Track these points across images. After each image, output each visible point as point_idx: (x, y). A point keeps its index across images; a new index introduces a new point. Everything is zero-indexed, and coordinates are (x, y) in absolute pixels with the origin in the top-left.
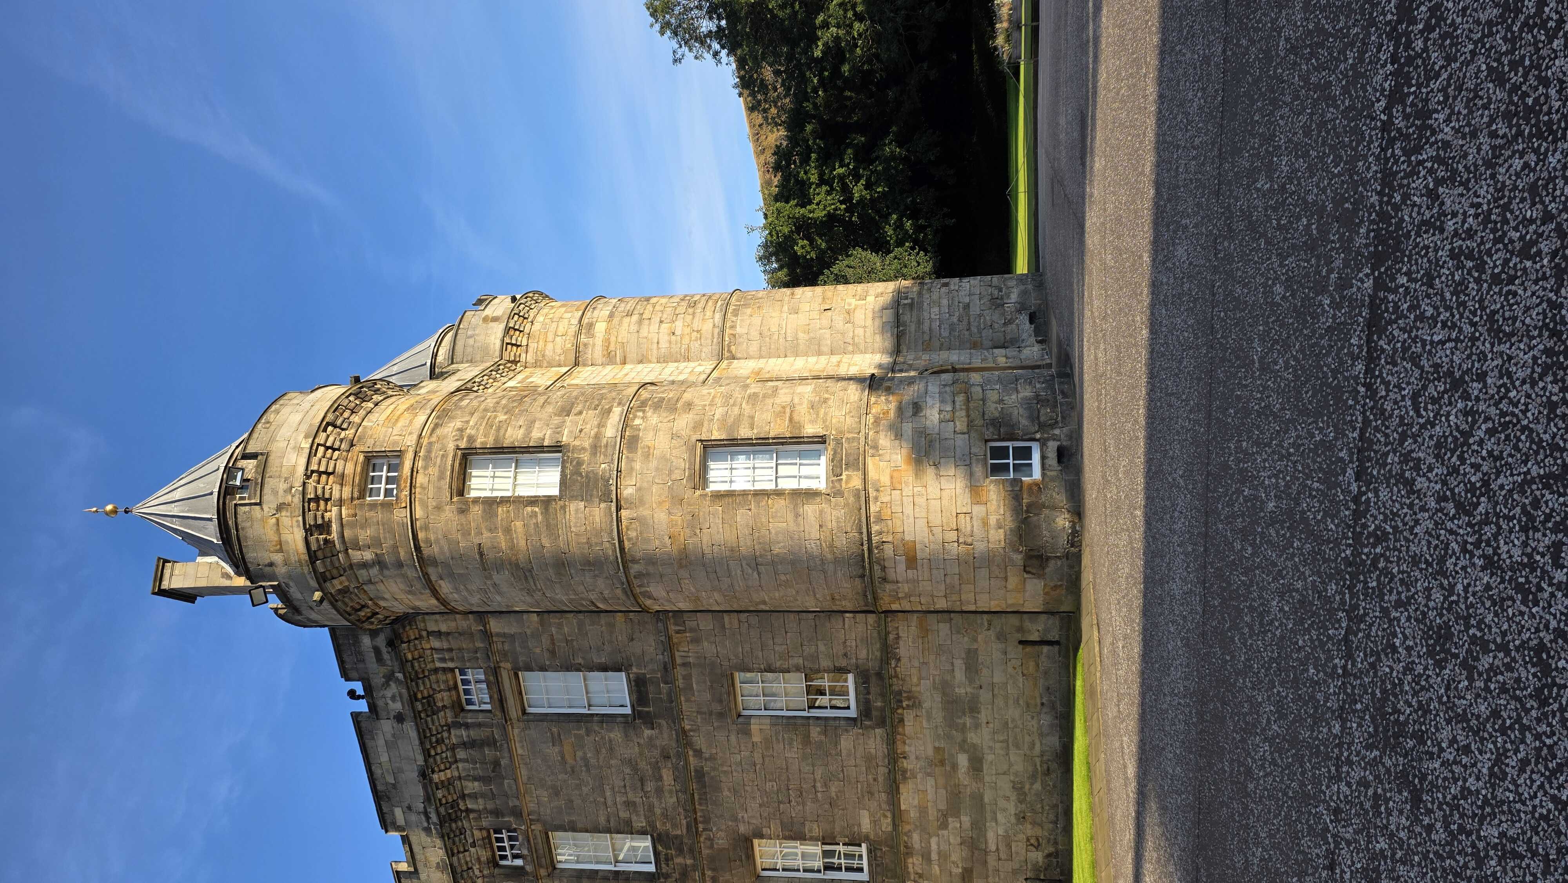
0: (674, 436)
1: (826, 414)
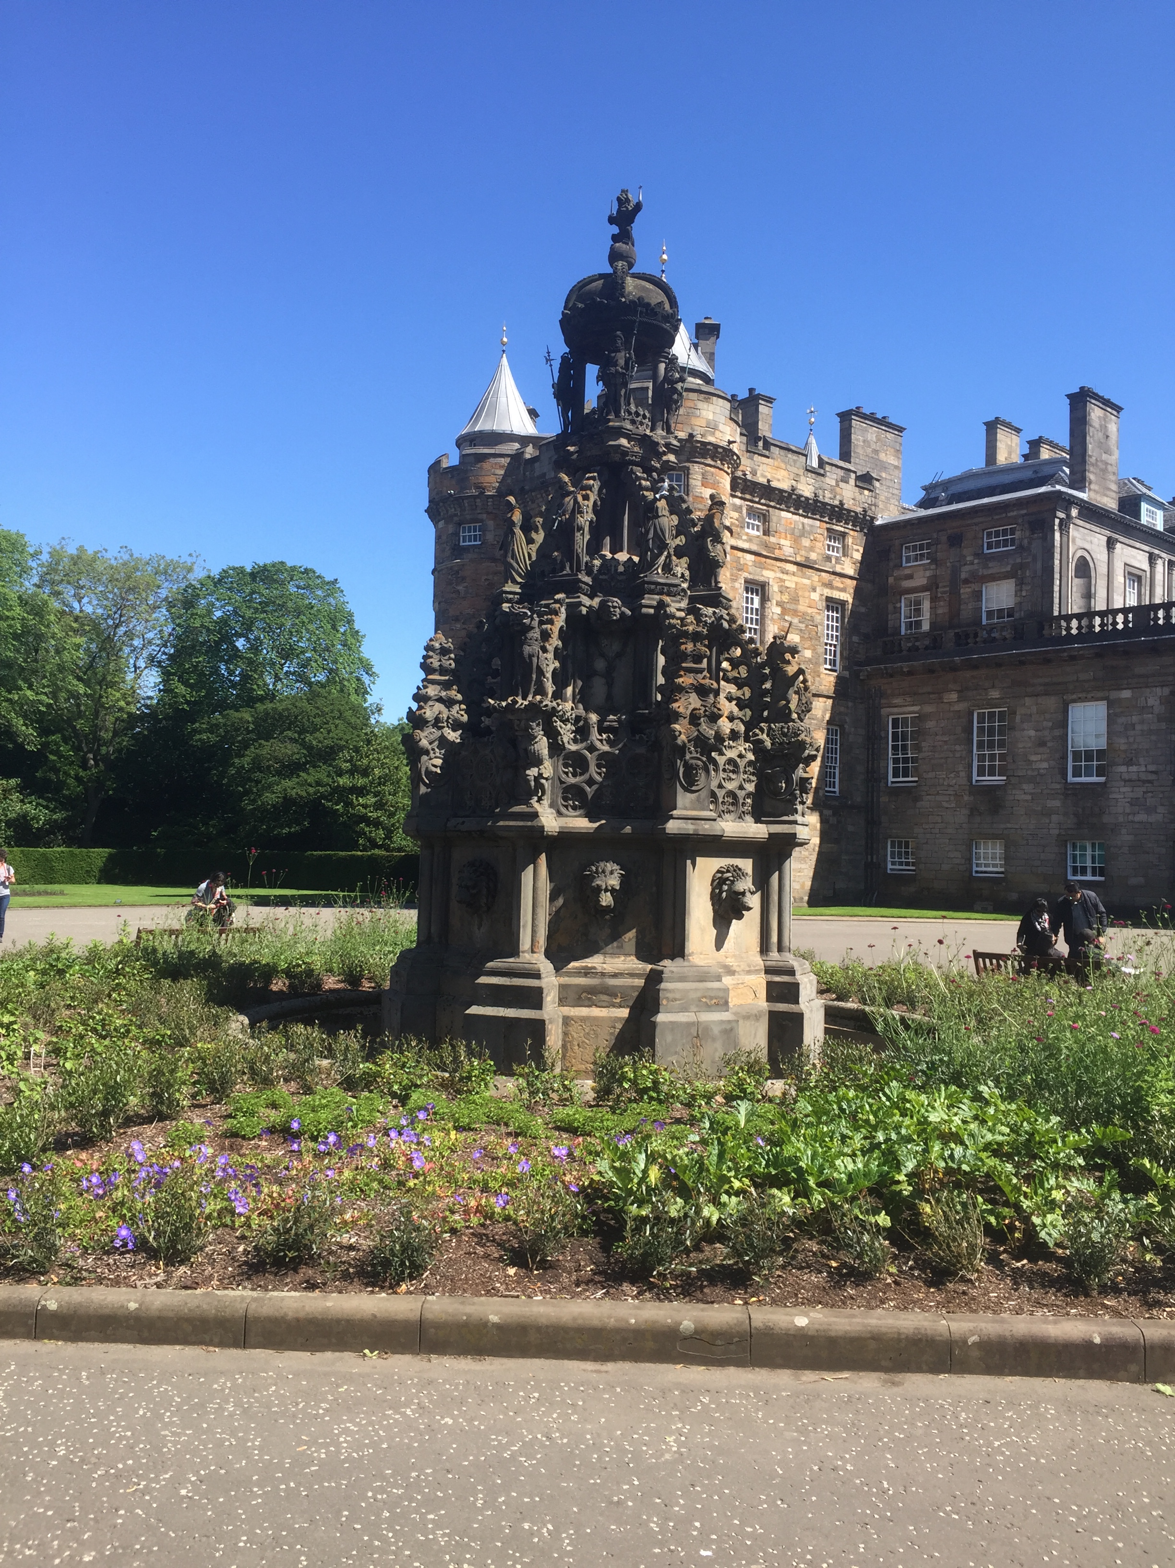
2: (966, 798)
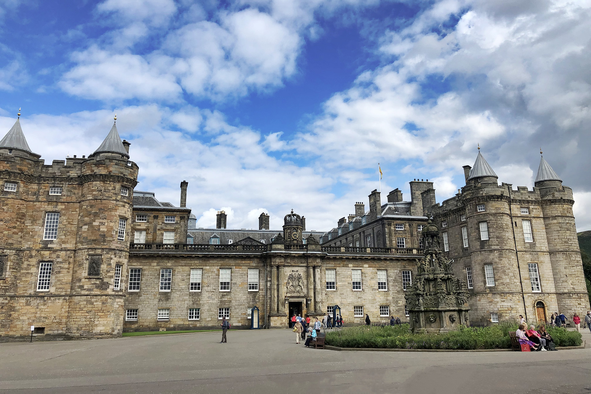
1: (501, 285)
2: (158, 296)
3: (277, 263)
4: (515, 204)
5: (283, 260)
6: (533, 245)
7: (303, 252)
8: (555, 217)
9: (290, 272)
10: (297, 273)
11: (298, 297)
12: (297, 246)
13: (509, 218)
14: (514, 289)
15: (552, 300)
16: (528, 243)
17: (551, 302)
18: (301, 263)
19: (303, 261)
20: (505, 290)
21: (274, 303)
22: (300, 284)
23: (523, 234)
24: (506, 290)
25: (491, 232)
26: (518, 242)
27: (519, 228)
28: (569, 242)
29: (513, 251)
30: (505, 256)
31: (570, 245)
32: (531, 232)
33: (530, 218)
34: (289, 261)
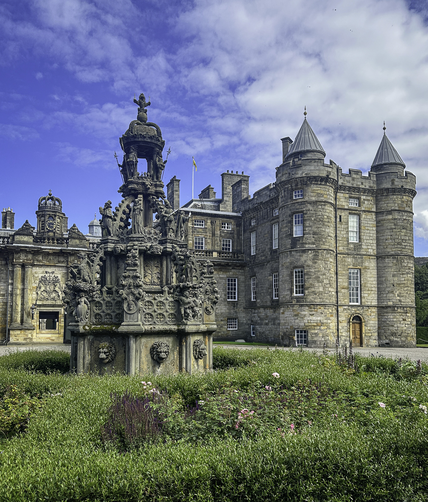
0: (305, 261)
1: (311, 295)
3: (21, 261)
4: (343, 192)
5: (30, 256)
6: (358, 246)
7: (60, 248)
8: (390, 212)
9: (43, 273)
10: (53, 275)
11: (53, 306)
12: (53, 239)
13: (332, 209)
14: (327, 300)
15: (372, 314)
16: (353, 243)
17: (370, 317)
18: (59, 262)
19: (62, 259)
20: (316, 301)
21: (17, 313)
22: (57, 289)
23: (348, 232)
24: (318, 301)
25: (307, 227)
26: (341, 242)
27: (344, 223)
28: (403, 244)
29: (332, 252)
30: (321, 258)
31: (404, 247)
32: (358, 231)
33: (359, 212)
34: (41, 258)
